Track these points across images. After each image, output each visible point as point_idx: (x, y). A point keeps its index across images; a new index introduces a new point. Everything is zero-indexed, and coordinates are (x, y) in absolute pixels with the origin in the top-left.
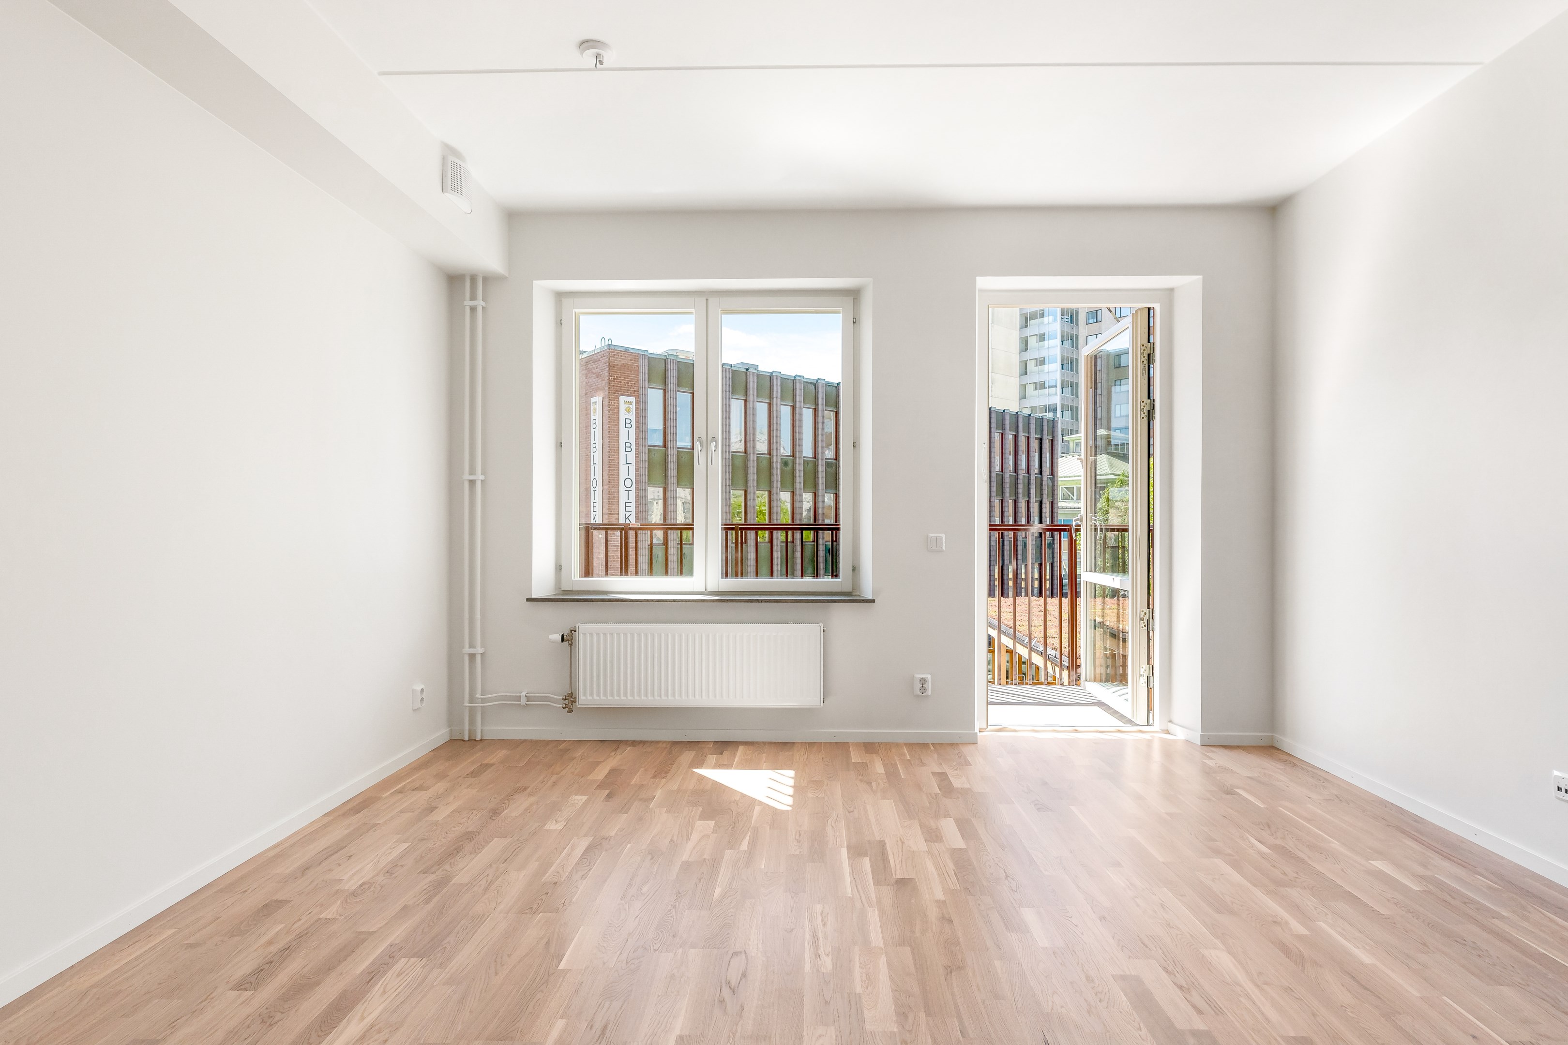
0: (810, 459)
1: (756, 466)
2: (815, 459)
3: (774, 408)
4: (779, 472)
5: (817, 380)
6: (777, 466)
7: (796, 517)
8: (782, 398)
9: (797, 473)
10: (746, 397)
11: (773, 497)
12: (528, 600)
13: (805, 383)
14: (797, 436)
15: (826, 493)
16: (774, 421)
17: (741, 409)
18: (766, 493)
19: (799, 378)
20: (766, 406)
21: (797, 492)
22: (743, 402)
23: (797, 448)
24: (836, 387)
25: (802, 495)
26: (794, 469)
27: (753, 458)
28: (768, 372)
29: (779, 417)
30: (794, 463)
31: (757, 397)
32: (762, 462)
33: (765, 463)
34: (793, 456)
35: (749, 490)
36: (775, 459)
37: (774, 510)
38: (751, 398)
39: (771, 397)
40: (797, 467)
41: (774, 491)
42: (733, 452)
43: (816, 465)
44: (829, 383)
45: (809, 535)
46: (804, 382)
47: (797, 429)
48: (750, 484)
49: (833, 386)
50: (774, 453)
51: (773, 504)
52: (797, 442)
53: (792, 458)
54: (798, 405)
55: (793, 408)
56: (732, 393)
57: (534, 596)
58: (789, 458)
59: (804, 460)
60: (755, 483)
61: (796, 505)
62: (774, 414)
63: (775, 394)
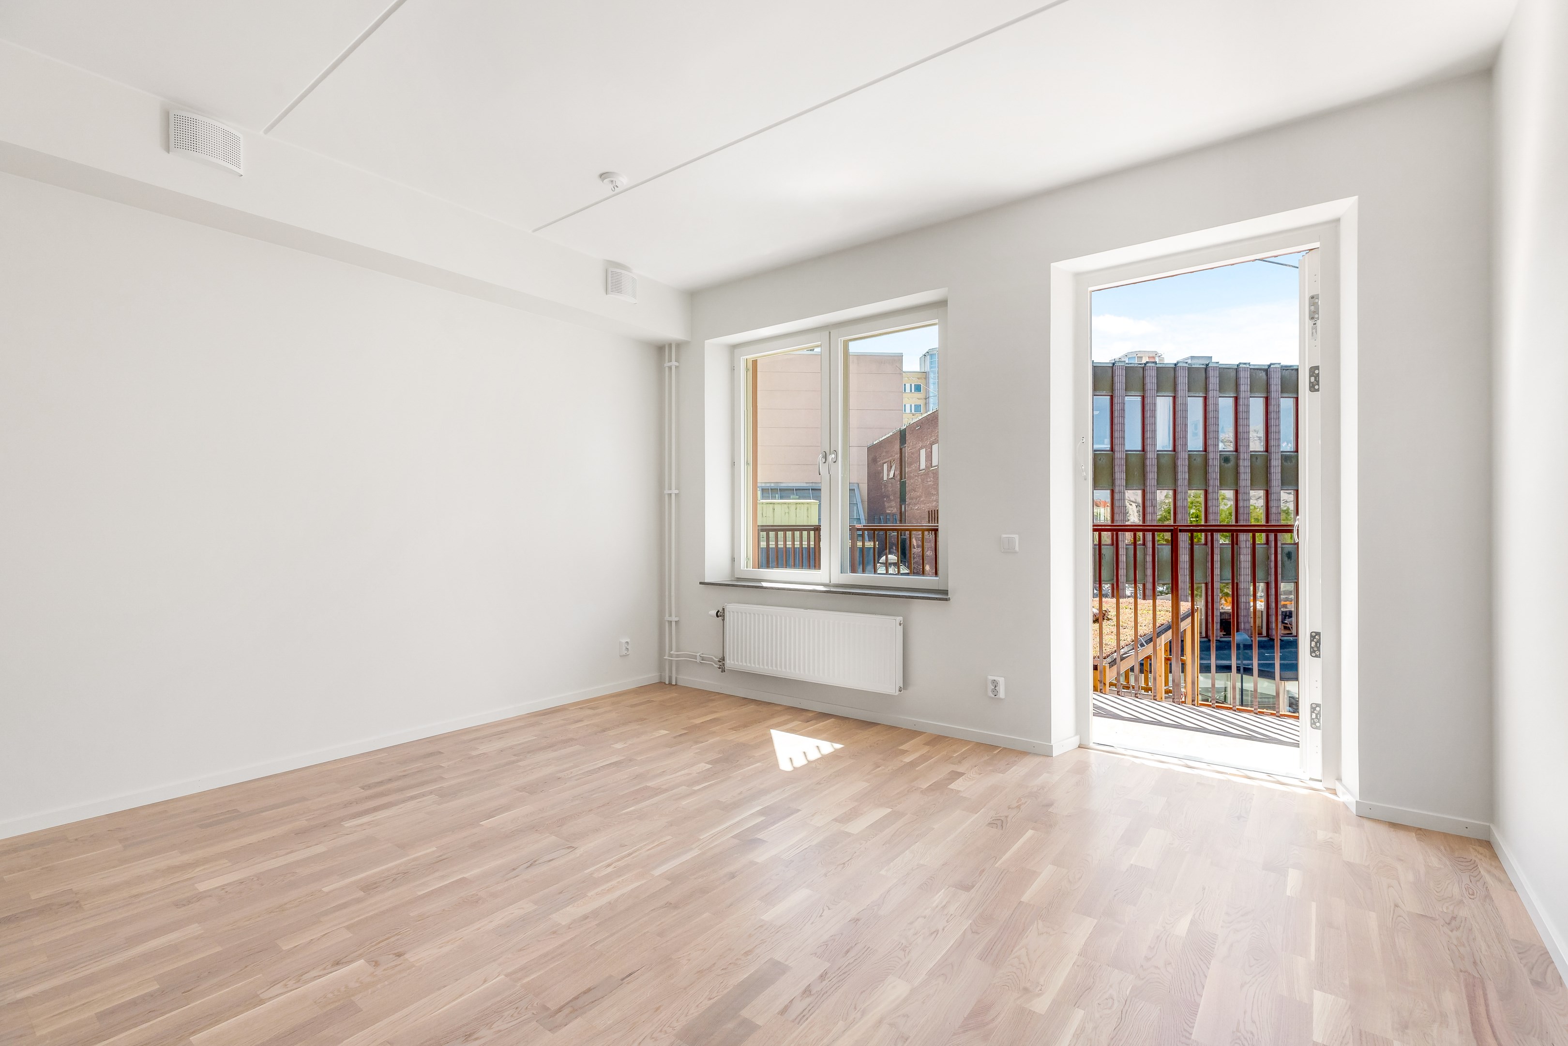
0: (1260, 453)
1: (1187, 464)
2: (1266, 453)
3: (1211, 401)
4: (1217, 469)
5: (1269, 366)
6: (1215, 463)
7: (1241, 517)
8: (1222, 389)
9: (1242, 470)
10: (1175, 394)
11: (1210, 496)
12: (701, 583)
13: (1252, 371)
14: (1241, 429)
15: (1282, 490)
16: (1211, 415)
17: (1170, 404)
18: (1202, 492)
19: (1244, 366)
20: (1200, 401)
21: (1241, 490)
22: (1171, 398)
23: (1242, 443)
24: (1297, 370)
25: (1249, 493)
26: (1237, 466)
27: (1183, 457)
28: (1203, 364)
29: (1217, 411)
30: (1237, 458)
31: (1188, 391)
32: (1195, 460)
33: (1199, 461)
34: (1236, 450)
35: (1179, 489)
36: (1211, 456)
37: (1210, 510)
38: (1180, 393)
39: (1206, 390)
40: (1241, 463)
41: (1210, 490)
42: (1158, 451)
43: (1268, 460)
44: (1286, 366)
45: (1261, 538)
46: (1250, 369)
47: (1241, 422)
48: (1179, 482)
49: (1292, 370)
50: (1210, 449)
51: (1210, 503)
52: (1241, 436)
53: (1235, 453)
54: (1242, 395)
55: (1236, 399)
56: (1158, 391)
57: (706, 581)
58: (1231, 453)
59: (1251, 455)
60: (1186, 482)
61: (1241, 504)
62: (1211, 408)
63: (1211, 387)
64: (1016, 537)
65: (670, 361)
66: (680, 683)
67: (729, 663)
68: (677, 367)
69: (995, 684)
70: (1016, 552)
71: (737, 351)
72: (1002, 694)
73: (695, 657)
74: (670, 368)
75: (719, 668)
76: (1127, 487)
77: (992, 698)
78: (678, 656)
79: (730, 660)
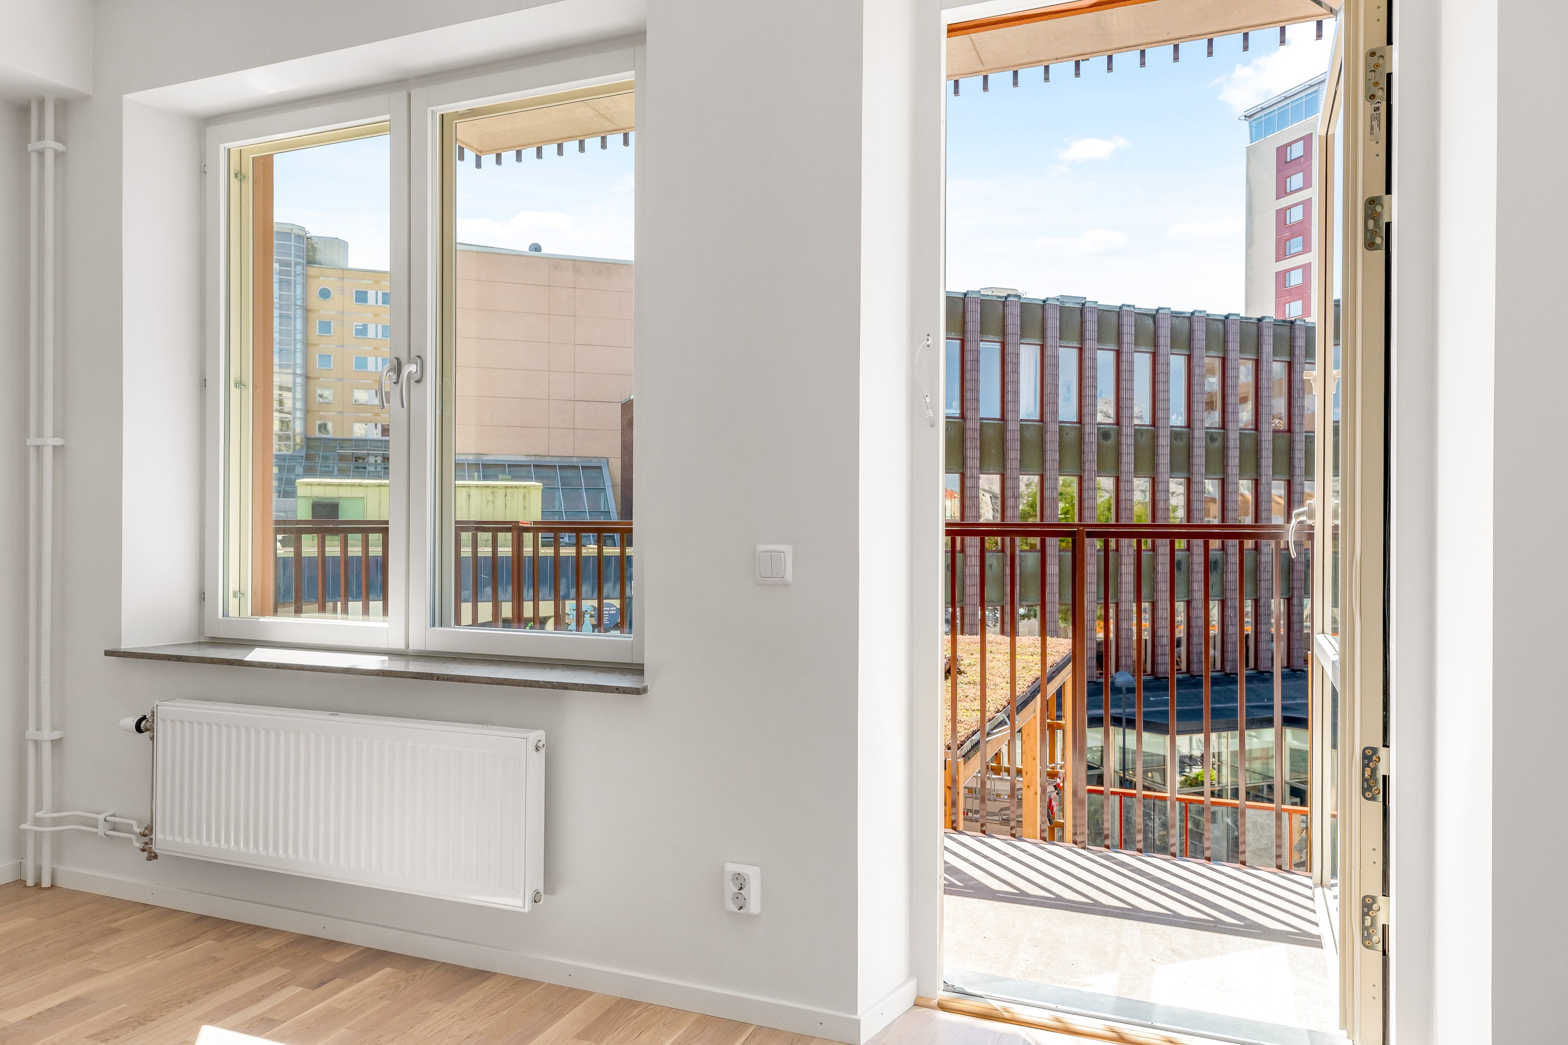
0: (1146, 428)
1: (1058, 440)
2: (1153, 428)
3: (1087, 354)
4: (1095, 448)
5: (1157, 311)
6: (1092, 440)
7: (1123, 514)
8: (1100, 340)
9: (1124, 449)
10: (1043, 342)
11: (1085, 485)
12: (108, 653)
13: (1137, 316)
14: (1123, 394)
15: (1171, 477)
16: (1087, 373)
17: (1036, 357)
18: (1075, 480)
19: (1128, 309)
20: (1074, 352)
21: (1123, 477)
22: (1038, 347)
23: (1124, 413)
24: (1189, 318)
25: (1132, 482)
26: (1118, 444)
27: (1053, 428)
28: (1078, 303)
29: (1094, 368)
30: (1119, 434)
31: (1060, 339)
32: (1067, 434)
33: (1072, 436)
34: (1118, 423)
35: (1048, 474)
36: (1087, 429)
37: (1086, 504)
38: (1050, 342)
39: (1082, 339)
40: (1124, 440)
41: (1086, 476)
42: (1022, 420)
43: (1154, 437)
44: (1177, 313)
45: (1146, 546)
46: (1136, 313)
47: (1123, 385)
48: (1048, 465)
49: (1184, 317)
50: (1087, 420)
51: (1085, 495)
52: (1123, 403)
53: (1115, 426)
54: (1125, 348)
55: (1118, 353)
56: (1022, 336)
57: (125, 646)
58: (1111, 426)
59: (1135, 430)
60: (1056, 465)
61: (1123, 496)
62: (1087, 363)
63: (1088, 335)
64: (787, 549)
65: (41, 137)
66: (61, 883)
67: (162, 839)
68: (58, 155)
69: (741, 882)
70: (786, 585)
71: (212, 131)
72: (754, 906)
73: (94, 824)
74: (41, 154)
75: (143, 850)
76: (982, 470)
77: (734, 913)
78: (57, 822)
79: (163, 832)
